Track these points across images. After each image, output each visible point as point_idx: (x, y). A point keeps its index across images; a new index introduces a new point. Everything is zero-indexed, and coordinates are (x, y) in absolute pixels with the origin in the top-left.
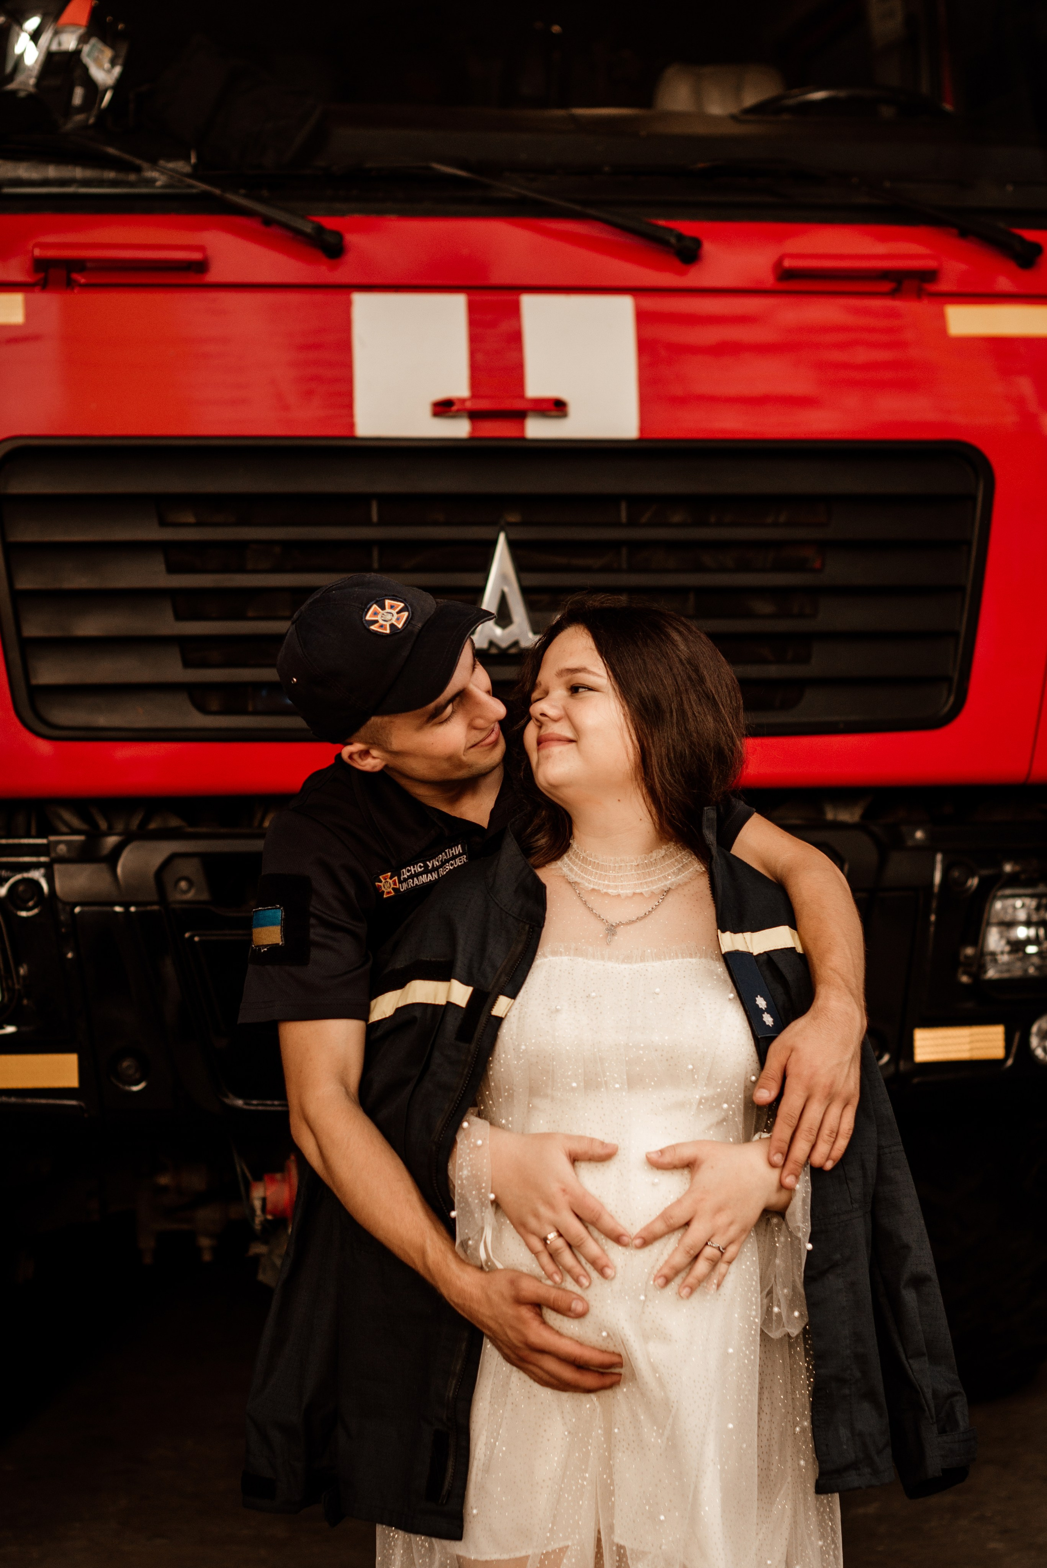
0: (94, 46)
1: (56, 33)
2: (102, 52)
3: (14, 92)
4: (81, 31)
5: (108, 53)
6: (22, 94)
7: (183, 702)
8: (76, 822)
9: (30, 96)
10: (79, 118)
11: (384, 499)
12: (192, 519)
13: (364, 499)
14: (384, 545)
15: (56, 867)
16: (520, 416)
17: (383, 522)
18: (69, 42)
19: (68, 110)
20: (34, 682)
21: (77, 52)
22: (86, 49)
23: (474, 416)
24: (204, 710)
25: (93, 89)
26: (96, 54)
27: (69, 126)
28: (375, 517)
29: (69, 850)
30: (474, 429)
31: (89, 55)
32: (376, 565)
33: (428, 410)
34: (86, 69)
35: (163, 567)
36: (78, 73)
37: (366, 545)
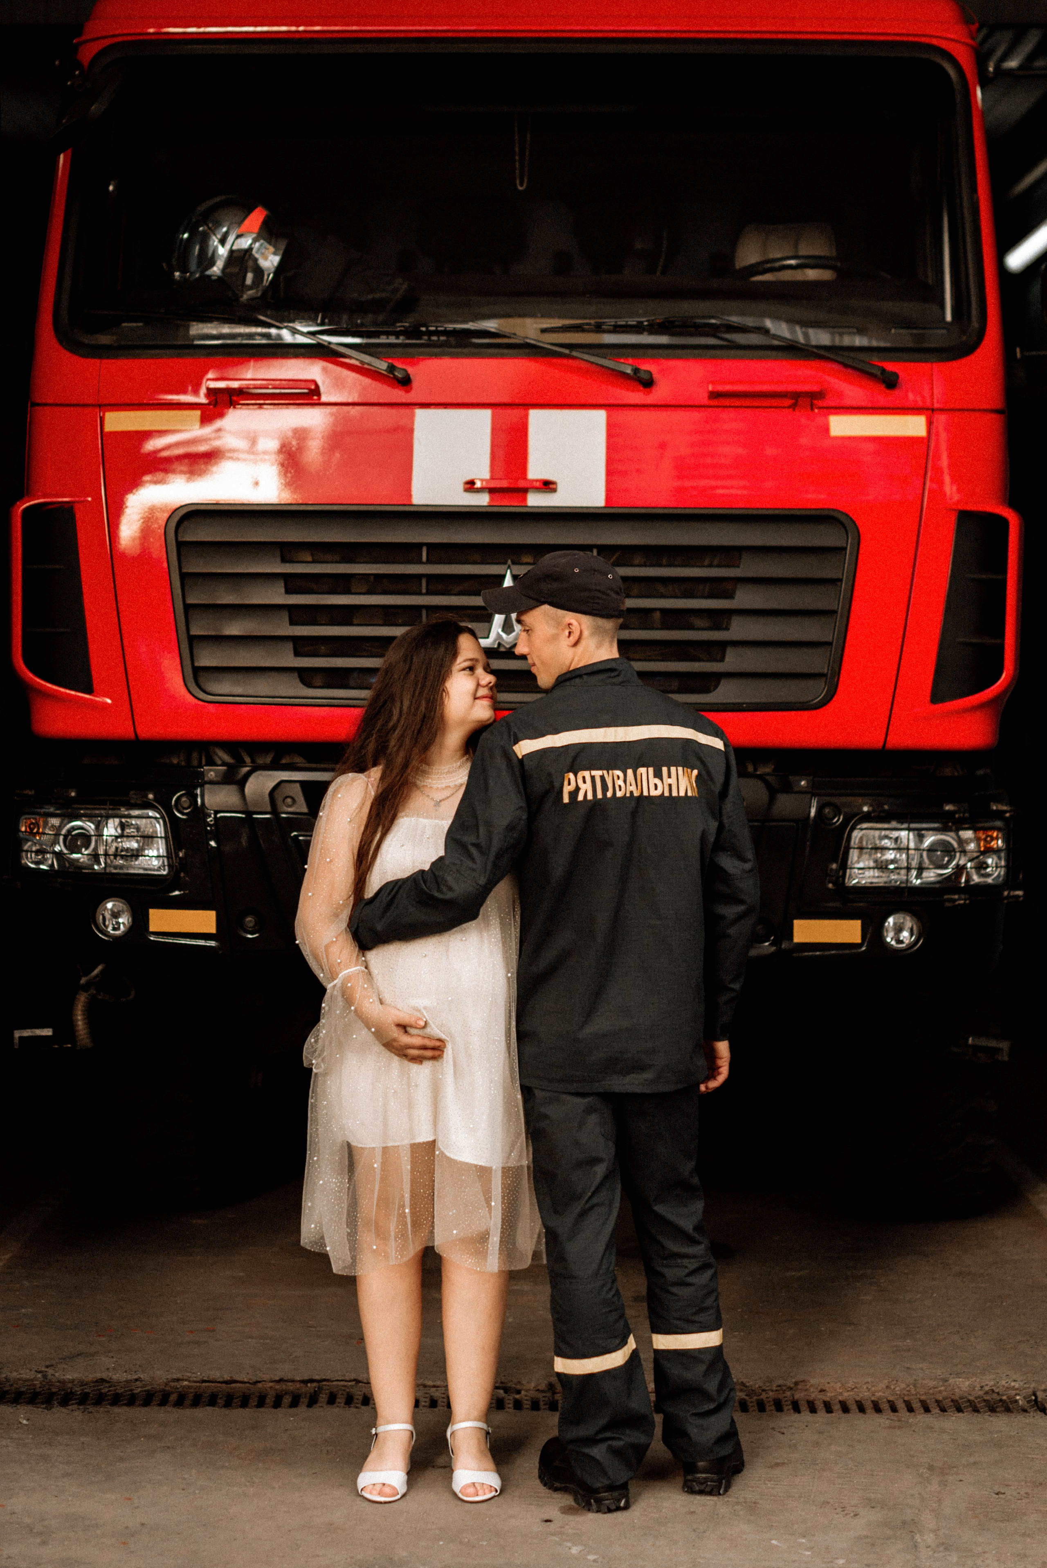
0: (261, 245)
1: (239, 236)
2: (266, 249)
3: (209, 277)
4: (254, 235)
5: (272, 249)
6: (214, 278)
7: (294, 679)
8: (227, 758)
9: (219, 278)
10: (251, 292)
11: (431, 546)
12: (310, 559)
13: (419, 546)
14: (430, 577)
15: (207, 786)
16: (525, 491)
17: (429, 561)
18: (245, 243)
19: (244, 287)
20: (196, 664)
21: (250, 249)
22: (257, 245)
23: (492, 491)
24: (309, 685)
25: (259, 272)
26: (263, 251)
27: (245, 297)
28: (424, 558)
29: (216, 776)
30: (492, 499)
31: (257, 252)
32: (424, 591)
33: (461, 487)
34: (256, 260)
35: (283, 590)
36: (250, 263)
37: (419, 577)
